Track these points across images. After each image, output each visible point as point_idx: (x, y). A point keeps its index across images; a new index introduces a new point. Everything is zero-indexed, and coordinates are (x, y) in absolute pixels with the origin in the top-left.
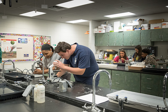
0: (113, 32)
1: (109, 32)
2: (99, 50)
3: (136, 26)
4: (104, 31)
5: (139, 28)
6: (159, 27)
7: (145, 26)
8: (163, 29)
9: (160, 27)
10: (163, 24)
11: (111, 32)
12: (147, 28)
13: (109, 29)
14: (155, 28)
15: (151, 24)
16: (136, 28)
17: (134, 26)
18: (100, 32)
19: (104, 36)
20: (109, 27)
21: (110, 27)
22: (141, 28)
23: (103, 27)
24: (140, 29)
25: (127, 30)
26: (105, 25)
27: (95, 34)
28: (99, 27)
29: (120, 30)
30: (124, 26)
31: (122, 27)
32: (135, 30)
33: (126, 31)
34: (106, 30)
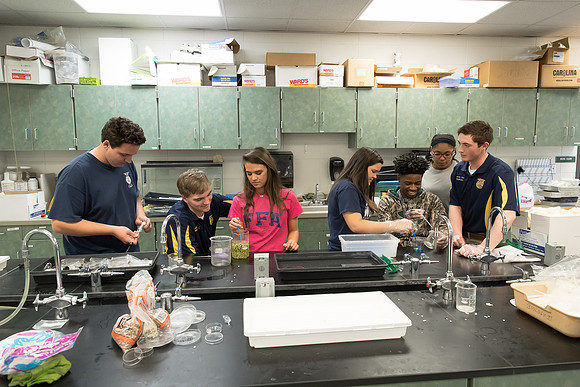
1: (76, 82)
2: (14, 170)
7: (257, 73)
9: (311, 83)
15: (279, 66)
16: (216, 78)
17: (206, 69)
22: (239, 79)
23: (39, 54)
24: (235, 84)
25: (173, 81)
26: (48, 47)
28: (12, 50)
30: (156, 63)
31: (152, 66)
33: (170, 84)
34: (53, 70)
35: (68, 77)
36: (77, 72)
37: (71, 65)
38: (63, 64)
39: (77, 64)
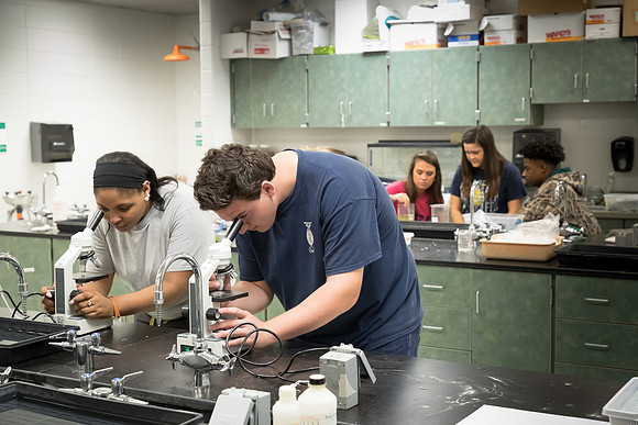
0: (331, 52)
1: (311, 52)
3: (456, 24)
4: (280, 50)
5: (473, 38)
6: (569, 32)
7: (502, 28)
8: (591, 42)
9: (575, 35)
10: (588, 19)
11: (319, 52)
12: (508, 38)
13: (311, 40)
14: (548, 35)
15: (532, 15)
16: (453, 37)
17: (443, 27)
18: (262, 51)
19: (281, 75)
20: (307, 28)
21: (316, 27)
22: (480, 37)
23: (277, 26)
24: (476, 43)
25: (408, 44)
26: (288, 17)
27: (233, 61)
28: (255, 25)
29: (369, 42)
30: (389, 26)
31: (383, 28)
32: (451, 44)
33: (403, 49)
34: (290, 40)
35: (304, 47)
37: (307, 34)
38: (299, 34)
39: (312, 33)
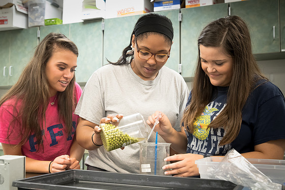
1: (43, 23)
5: (175, 2)
11: (50, 23)
13: (43, 14)
16: (158, 3)
18: (2, 22)
19: (19, 43)
20: (40, 5)
21: (47, 5)
22: (182, 1)
23: (15, 2)
24: (178, 6)
25: (119, 12)
29: (87, 11)
32: (156, 9)
33: (115, 16)
34: (27, 15)
35: (37, 20)
36: (44, 16)
37: (40, 10)
38: (34, 10)
39: (44, 9)
